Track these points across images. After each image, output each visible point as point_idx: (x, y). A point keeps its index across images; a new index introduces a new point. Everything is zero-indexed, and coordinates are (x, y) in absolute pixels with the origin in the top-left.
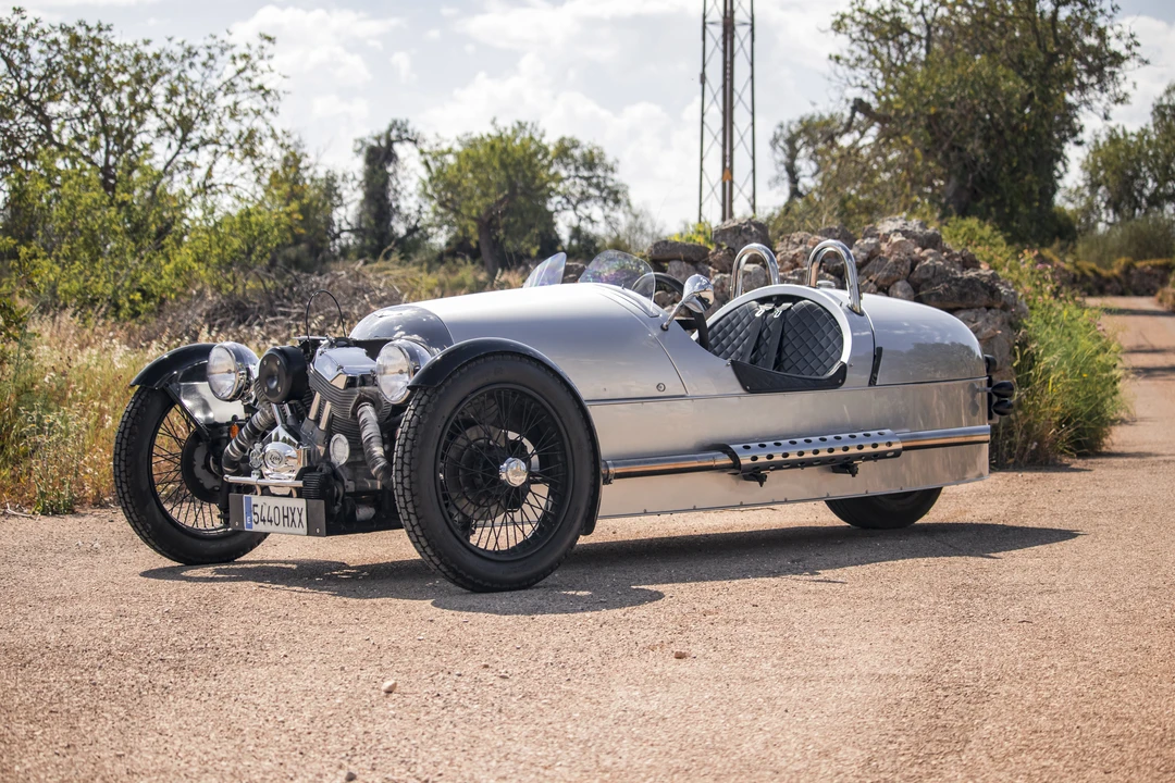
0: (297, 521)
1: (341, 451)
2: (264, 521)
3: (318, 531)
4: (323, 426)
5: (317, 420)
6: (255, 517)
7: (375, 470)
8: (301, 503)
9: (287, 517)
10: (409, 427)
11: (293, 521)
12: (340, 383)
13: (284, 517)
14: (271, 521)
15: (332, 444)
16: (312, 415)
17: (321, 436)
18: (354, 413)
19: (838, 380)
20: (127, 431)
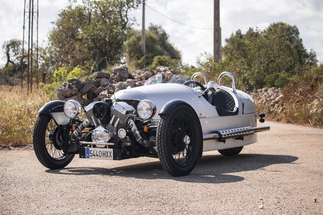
0: (109, 156)
1: (122, 133)
2: (95, 155)
3: (118, 158)
4: (116, 126)
5: (113, 124)
6: (91, 155)
7: (139, 139)
8: (111, 150)
9: (105, 154)
10: (162, 126)
11: (107, 155)
12: (124, 113)
13: (103, 154)
14: (98, 156)
15: (119, 132)
16: (111, 122)
17: (115, 129)
18: (127, 122)
19: (237, 113)
20: (39, 128)
